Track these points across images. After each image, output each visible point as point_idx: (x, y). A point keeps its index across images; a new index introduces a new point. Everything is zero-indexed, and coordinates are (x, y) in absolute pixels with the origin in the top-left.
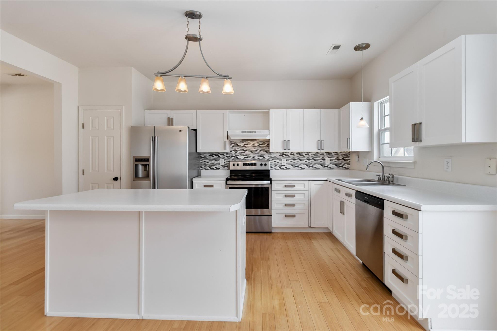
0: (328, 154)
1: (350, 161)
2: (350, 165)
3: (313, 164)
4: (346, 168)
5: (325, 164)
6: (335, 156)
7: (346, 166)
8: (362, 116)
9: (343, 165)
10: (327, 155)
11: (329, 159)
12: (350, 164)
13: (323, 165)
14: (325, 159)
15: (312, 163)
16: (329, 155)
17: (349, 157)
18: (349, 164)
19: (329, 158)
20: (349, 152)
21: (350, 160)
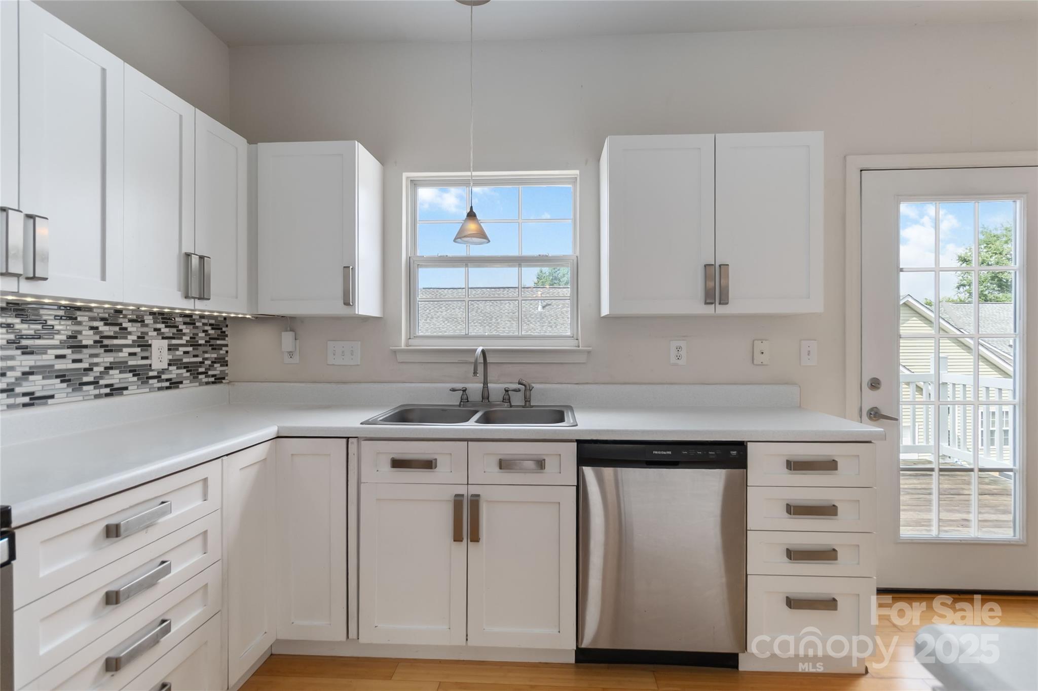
0: (163, 323)
1: (227, 352)
2: (227, 365)
3: (98, 370)
4: (219, 380)
5: (150, 365)
6: (186, 329)
7: (218, 369)
8: (471, 207)
9: (211, 366)
10: (159, 326)
11: (166, 342)
12: (227, 361)
13: (142, 374)
14: (150, 342)
15: (90, 364)
16: (163, 325)
17: (223, 336)
18: (225, 363)
19: (163, 338)
20: (225, 318)
21: (226, 345)
